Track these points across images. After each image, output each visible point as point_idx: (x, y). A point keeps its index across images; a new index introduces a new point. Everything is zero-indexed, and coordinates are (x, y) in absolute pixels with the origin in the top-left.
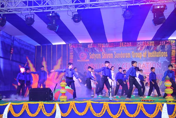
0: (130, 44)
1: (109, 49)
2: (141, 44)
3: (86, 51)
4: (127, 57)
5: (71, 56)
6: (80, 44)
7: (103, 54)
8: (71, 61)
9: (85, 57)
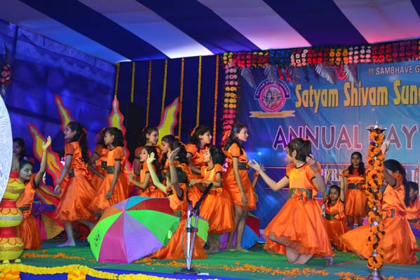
1: (371, 70)
5: (230, 98)
8: (230, 116)
9: (279, 102)
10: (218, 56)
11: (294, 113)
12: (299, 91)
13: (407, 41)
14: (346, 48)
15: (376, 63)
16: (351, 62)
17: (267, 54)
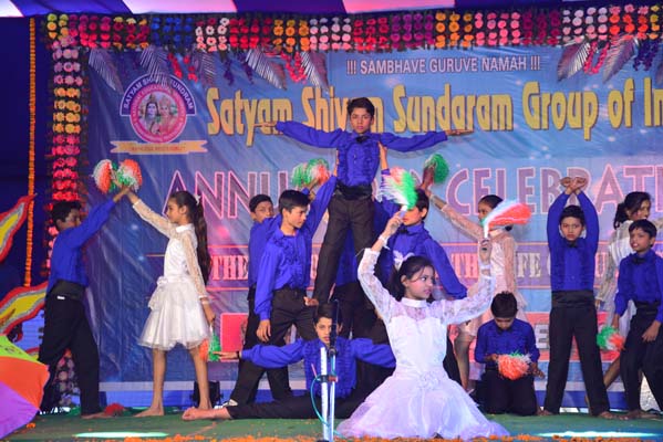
0: (508, 27)
1: (350, 64)
2: (591, 29)
3: (184, 76)
4: (484, 124)
5: (66, 111)
6: (131, 21)
7: (312, 101)
8: (69, 150)
9: (172, 122)
10: (32, 21)
11: (204, 146)
12: (214, 100)
13: (415, 12)
14: (304, 19)
15: (361, 52)
16: (314, 47)
17: (144, 22)
